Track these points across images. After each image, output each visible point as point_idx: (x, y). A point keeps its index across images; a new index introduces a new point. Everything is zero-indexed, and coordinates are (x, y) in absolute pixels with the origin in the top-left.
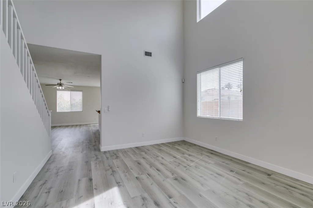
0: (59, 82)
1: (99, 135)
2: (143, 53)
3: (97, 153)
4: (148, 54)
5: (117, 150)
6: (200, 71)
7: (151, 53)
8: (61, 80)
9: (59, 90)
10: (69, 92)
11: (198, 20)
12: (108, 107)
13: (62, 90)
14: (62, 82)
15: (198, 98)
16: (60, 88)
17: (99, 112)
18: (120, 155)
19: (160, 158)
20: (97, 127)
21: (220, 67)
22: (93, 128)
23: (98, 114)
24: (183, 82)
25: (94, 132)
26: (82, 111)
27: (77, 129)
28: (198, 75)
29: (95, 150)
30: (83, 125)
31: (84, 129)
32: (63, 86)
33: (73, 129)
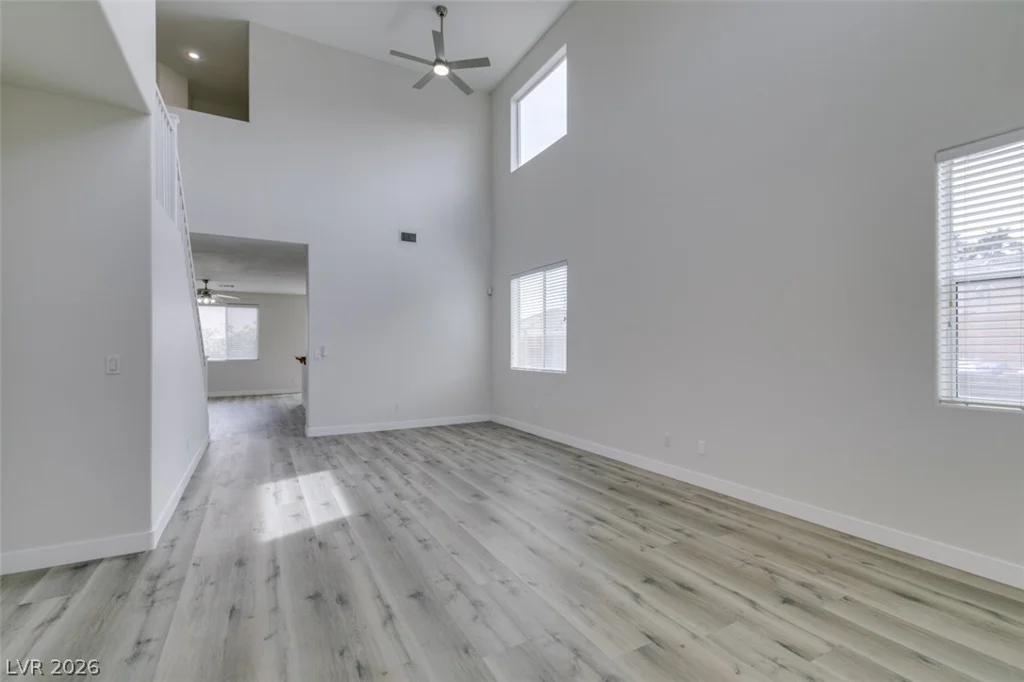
0: (202, 286)
1: (304, 414)
2: (398, 237)
3: (300, 439)
4: (408, 237)
5: (340, 436)
6: (517, 275)
7: (414, 235)
8: (206, 281)
9: (203, 304)
10: (223, 309)
11: (513, 168)
12: (323, 349)
13: (210, 304)
14: (211, 286)
15: (512, 330)
16: (206, 300)
17: (303, 360)
18: (345, 440)
19: (418, 444)
20: (298, 399)
21: (544, 271)
22: (289, 402)
23: (301, 365)
24: (490, 295)
25: (290, 408)
26: (256, 358)
27: (247, 405)
28: (514, 283)
29: (295, 435)
30: (261, 396)
31: (265, 403)
32: (213, 296)
33: (236, 404)
